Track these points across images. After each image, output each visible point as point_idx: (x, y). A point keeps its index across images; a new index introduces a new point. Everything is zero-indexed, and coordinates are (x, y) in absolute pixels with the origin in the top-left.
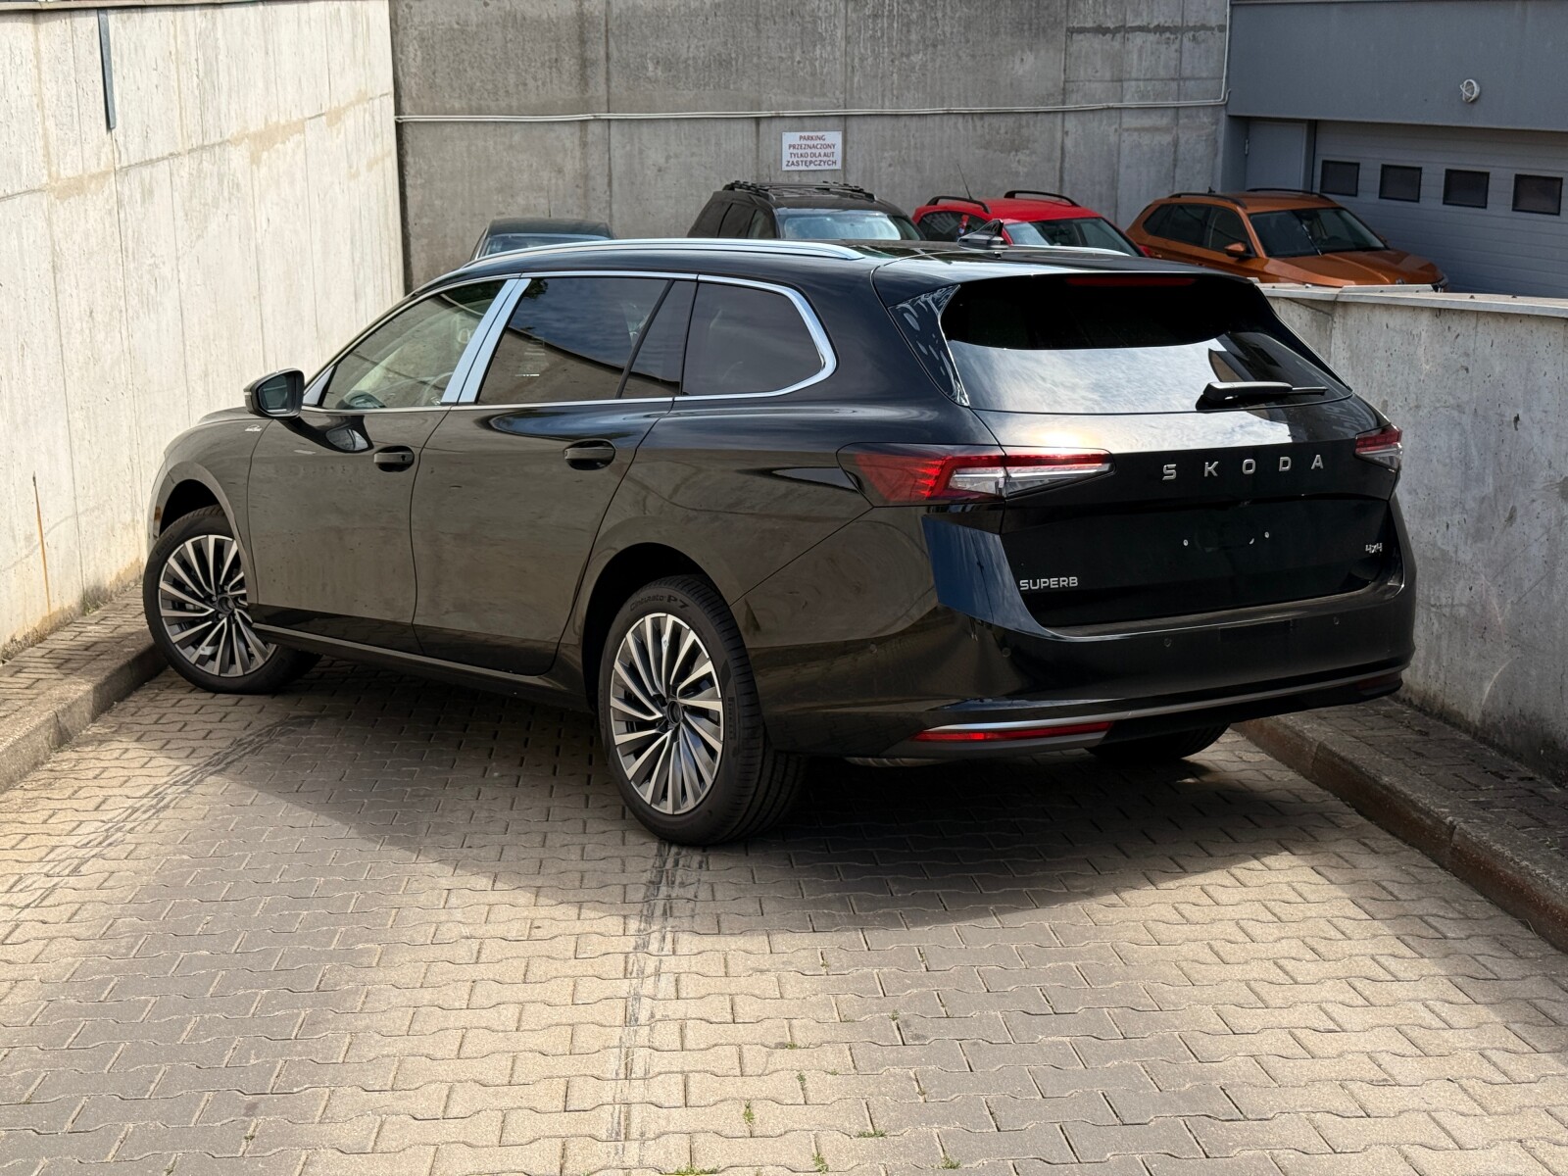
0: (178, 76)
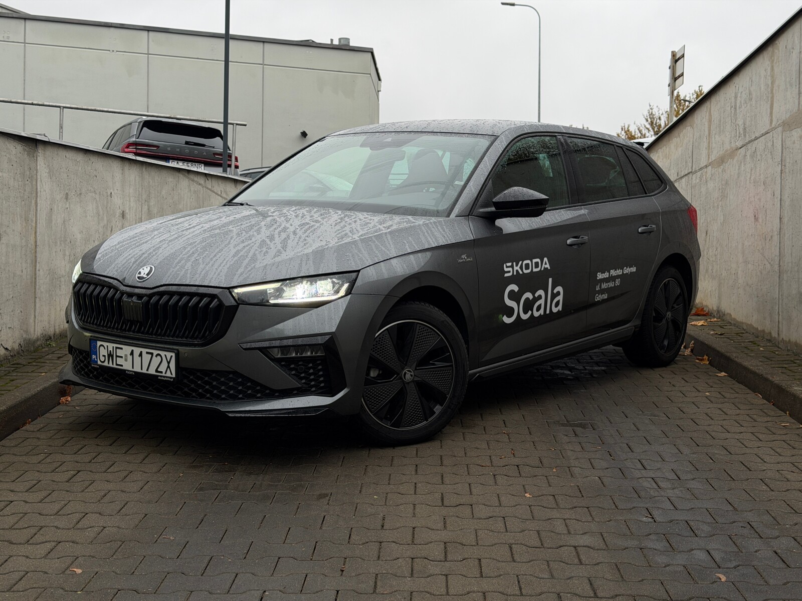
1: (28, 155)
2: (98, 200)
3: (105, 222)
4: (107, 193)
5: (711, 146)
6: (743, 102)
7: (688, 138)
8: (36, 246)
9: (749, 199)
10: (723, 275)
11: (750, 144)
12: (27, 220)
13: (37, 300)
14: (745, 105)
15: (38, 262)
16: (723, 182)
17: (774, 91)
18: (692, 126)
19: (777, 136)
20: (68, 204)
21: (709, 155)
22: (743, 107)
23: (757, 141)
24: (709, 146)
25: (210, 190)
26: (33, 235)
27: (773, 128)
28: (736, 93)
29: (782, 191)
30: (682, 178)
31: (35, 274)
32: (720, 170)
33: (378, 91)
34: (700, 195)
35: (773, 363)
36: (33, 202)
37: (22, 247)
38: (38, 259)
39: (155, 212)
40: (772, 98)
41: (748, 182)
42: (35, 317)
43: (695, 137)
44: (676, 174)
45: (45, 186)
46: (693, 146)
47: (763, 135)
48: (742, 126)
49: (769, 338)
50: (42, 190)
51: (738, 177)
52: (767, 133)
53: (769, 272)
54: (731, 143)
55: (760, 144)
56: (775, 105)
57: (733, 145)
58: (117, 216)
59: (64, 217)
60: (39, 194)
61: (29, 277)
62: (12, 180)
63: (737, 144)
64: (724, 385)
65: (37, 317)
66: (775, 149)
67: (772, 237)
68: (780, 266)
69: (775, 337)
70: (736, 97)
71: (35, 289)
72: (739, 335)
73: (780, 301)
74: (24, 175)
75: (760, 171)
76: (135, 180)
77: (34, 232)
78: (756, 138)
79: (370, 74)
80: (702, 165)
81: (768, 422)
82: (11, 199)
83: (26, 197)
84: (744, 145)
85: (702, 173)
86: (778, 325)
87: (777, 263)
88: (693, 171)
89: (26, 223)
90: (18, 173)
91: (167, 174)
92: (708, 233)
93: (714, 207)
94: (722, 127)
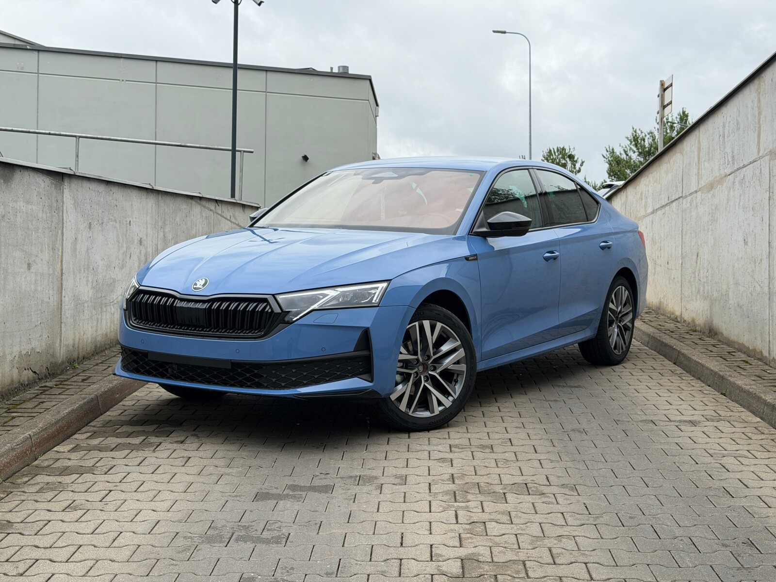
1: (56, 188)
2: (118, 228)
3: (125, 249)
4: (126, 221)
5: (700, 172)
6: (731, 132)
7: (677, 165)
8: (62, 274)
9: (738, 223)
10: (714, 296)
11: (739, 171)
12: (53, 249)
13: (63, 325)
14: (733, 134)
15: (63, 289)
16: (713, 208)
17: (761, 122)
18: (681, 153)
19: (765, 164)
20: (91, 233)
21: (698, 181)
22: (731, 136)
23: (745, 169)
24: (698, 173)
25: (220, 215)
26: (60, 263)
27: (761, 156)
28: (724, 122)
29: (771, 216)
30: (673, 202)
31: (61, 301)
32: (710, 195)
33: (376, 116)
34: (690, 219)
35: (765, 381)
36: (60, 232)
37: (49, 275)
38: (64, 287)
39: (170, 238)
40: (760, 127)
41: (737, 207)
42: (61, 340)
43: (685, 165)
44: (667, 198)
45: (71, 216)
46: (683, 172)
47: (751, 163)
48: (731, 154)
49: (759, 357)
50: (68, 221)
51: (728, 203)
52: (754, 161)
53: (759, 294)
54: (720, 169)
55: (748, 171)
56: (762, 135)
57: (722, 172)
58: (135, 243)
59: (87, 246)
60: (65, 225)
61: (55, 303)
62: (41, 212)
63: (726, 171)
64: (719, 403)
65: (62, 342)
66: (763, 177)
67: (761, 260)
68: (769, 288)
69: (766, 357)
70: (724, 127)
71: (61, 314)
72: (732, 354)
73: (771, 322)
74: (51, 207)
75: (749, 197)
76: (152, 208)
77: (60, 261)
78: (744, 166)
79: (368, 100)
80: (693, 191)
81: (762, 439)
82: (40, 231)
83: (53, 228)
84: (733, 172)
85: (692, 198)
86: (769, 345)
87: (767, 284)
88: (684, 195)
89: (53, 252)
90: (46, 205)
91: (181, 202)
92: (699, 255)
93: (704, 230)
94: (711, 155)
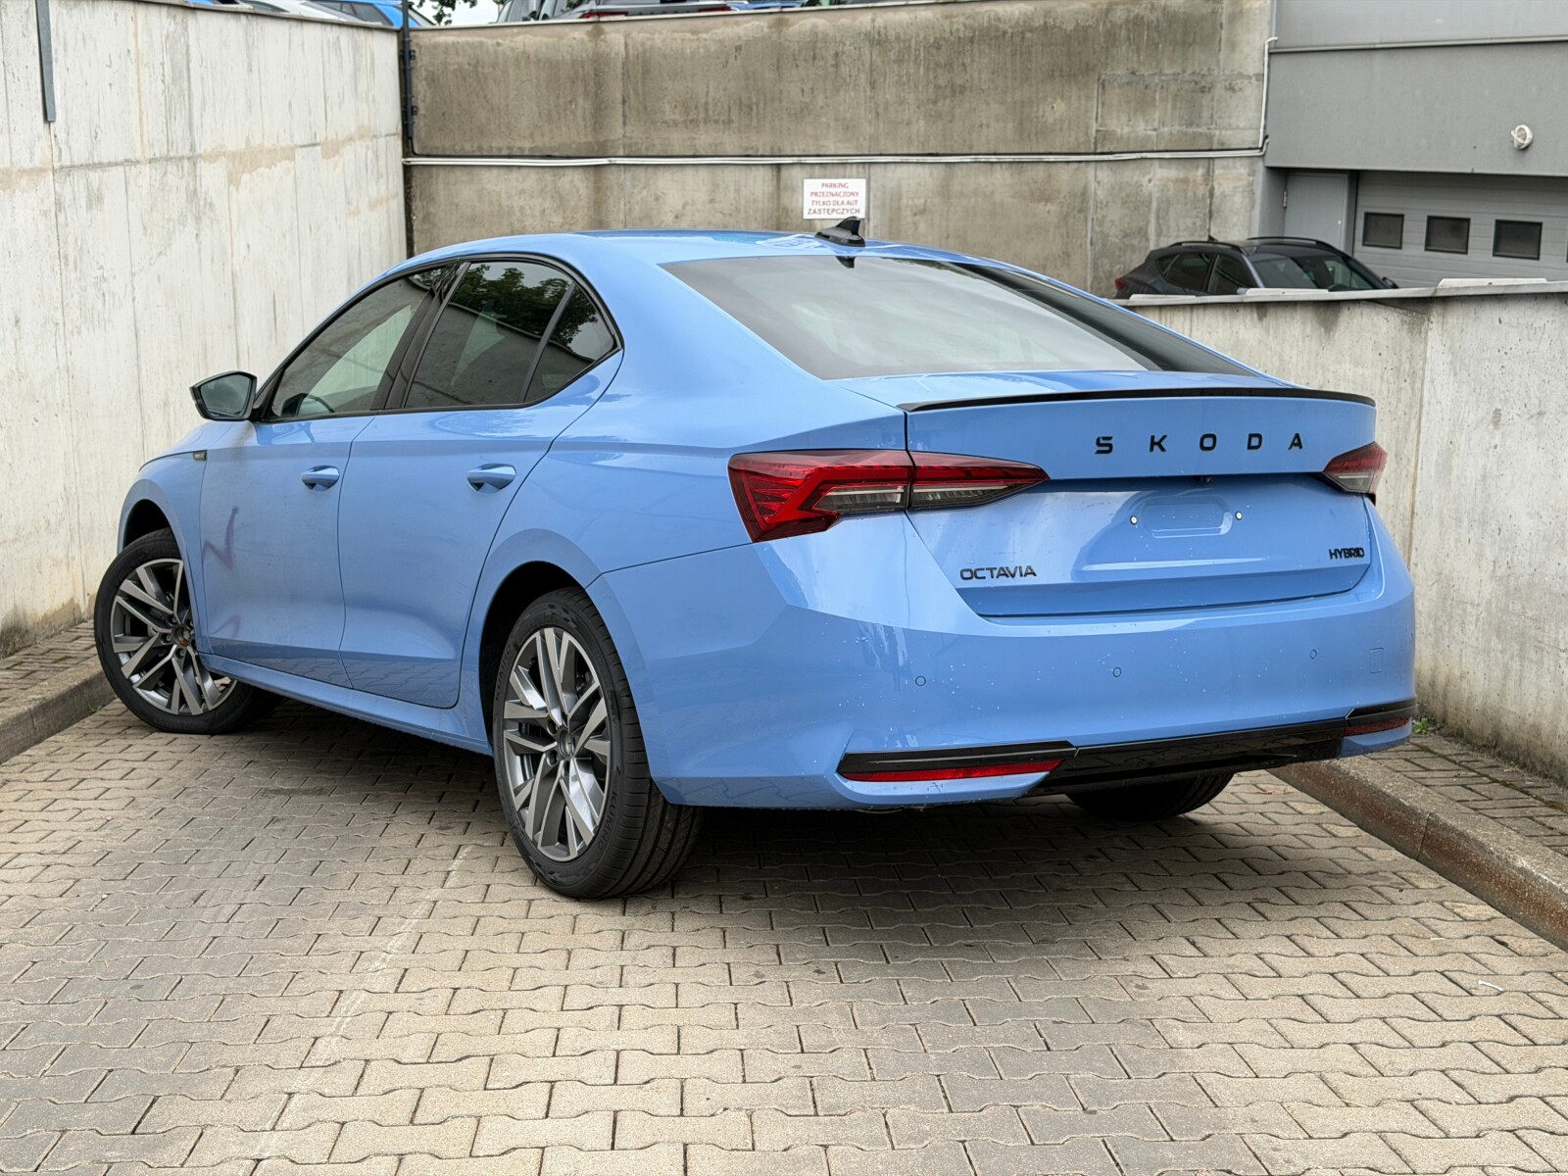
0: (139, 79)
1: (1410, 331)
20: (1498, 437)
26: (1410, 490)
36: (1414, 424)
45: (1441, 392)
50: (1433, 400)
60: (1425, 409)
62: (1379, 380)
74: (1399, 371)
77: (1410, 484)
83: (1400, 412)
89: (1398, 463)
90: (1389, 368)
